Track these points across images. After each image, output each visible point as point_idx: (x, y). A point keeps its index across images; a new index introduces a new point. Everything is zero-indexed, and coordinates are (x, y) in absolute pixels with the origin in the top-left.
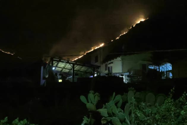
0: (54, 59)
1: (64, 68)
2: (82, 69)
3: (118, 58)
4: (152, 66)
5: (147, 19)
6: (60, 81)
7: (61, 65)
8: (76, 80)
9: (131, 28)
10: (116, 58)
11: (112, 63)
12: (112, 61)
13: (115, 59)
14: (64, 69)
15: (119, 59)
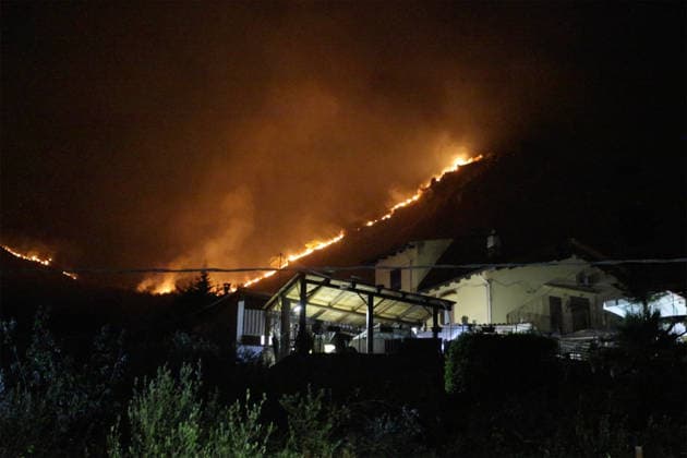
0: (309, 278)
1: (330, 307)
2: (389, 311)
3: (474, 277)
4: (614, 302)
5: (477, 159)
6: (329, 349)
7: (322, 298)
8: (378, 348)
9: (428, 185)
10: (468, 278)
11: (453, 292)
12: (453, 285)
13: (463, 281)
14: (328, 311)
15: (478, 280)
